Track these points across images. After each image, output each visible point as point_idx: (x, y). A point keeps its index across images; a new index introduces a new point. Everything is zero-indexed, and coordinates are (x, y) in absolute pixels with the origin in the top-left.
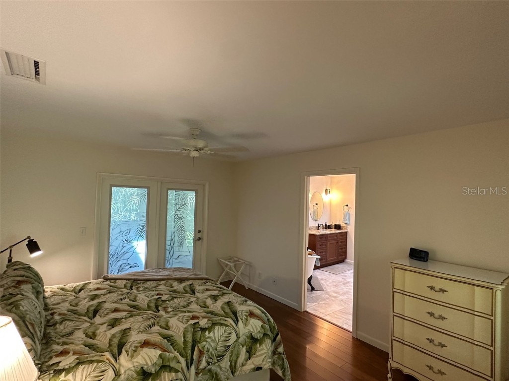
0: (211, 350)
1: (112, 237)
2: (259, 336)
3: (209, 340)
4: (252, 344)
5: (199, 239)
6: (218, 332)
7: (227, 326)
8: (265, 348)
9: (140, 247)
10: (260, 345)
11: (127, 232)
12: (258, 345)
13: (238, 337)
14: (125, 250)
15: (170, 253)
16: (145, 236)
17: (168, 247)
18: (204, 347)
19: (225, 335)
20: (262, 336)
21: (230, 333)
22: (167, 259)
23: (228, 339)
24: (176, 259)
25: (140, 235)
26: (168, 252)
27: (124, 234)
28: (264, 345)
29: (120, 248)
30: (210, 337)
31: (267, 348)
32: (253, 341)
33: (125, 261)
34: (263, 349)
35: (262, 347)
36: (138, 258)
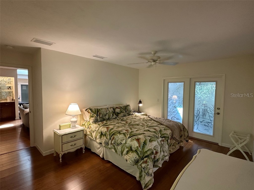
0: (116, 140)
1: (169, 104)
2: (134, 149)
3: (117, 136)
4: (130, 150)
5: (218, 114)
6: (121, 136)
7: (125, 136)
8: (132, 155)
9: (180, 110)
10: (132, 153)
11: (175, 103)
12: (131, 152)
13: (126, 143)
14: (174, 110)
15: (197, 118)
16: (182, 106)
17: (196, 114)
18: (115, 137)
19: (122, 139)
20: (134, 150)
21: (124, 139)
22: (195, 120)
23: (122, 140)
24: (201, 122)
25: (180, 105)
26: (195, 117)
27: (173, 103)
28: (132, 154)
29: (172, 110)
30: (118, 136)
31: (132, 156)
32: (131, 149)
33: (174, 116)
34: (131, 155)
35: (131, 154)
36: (179, 116)
